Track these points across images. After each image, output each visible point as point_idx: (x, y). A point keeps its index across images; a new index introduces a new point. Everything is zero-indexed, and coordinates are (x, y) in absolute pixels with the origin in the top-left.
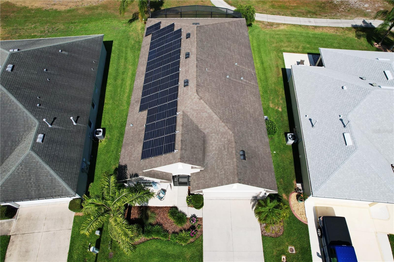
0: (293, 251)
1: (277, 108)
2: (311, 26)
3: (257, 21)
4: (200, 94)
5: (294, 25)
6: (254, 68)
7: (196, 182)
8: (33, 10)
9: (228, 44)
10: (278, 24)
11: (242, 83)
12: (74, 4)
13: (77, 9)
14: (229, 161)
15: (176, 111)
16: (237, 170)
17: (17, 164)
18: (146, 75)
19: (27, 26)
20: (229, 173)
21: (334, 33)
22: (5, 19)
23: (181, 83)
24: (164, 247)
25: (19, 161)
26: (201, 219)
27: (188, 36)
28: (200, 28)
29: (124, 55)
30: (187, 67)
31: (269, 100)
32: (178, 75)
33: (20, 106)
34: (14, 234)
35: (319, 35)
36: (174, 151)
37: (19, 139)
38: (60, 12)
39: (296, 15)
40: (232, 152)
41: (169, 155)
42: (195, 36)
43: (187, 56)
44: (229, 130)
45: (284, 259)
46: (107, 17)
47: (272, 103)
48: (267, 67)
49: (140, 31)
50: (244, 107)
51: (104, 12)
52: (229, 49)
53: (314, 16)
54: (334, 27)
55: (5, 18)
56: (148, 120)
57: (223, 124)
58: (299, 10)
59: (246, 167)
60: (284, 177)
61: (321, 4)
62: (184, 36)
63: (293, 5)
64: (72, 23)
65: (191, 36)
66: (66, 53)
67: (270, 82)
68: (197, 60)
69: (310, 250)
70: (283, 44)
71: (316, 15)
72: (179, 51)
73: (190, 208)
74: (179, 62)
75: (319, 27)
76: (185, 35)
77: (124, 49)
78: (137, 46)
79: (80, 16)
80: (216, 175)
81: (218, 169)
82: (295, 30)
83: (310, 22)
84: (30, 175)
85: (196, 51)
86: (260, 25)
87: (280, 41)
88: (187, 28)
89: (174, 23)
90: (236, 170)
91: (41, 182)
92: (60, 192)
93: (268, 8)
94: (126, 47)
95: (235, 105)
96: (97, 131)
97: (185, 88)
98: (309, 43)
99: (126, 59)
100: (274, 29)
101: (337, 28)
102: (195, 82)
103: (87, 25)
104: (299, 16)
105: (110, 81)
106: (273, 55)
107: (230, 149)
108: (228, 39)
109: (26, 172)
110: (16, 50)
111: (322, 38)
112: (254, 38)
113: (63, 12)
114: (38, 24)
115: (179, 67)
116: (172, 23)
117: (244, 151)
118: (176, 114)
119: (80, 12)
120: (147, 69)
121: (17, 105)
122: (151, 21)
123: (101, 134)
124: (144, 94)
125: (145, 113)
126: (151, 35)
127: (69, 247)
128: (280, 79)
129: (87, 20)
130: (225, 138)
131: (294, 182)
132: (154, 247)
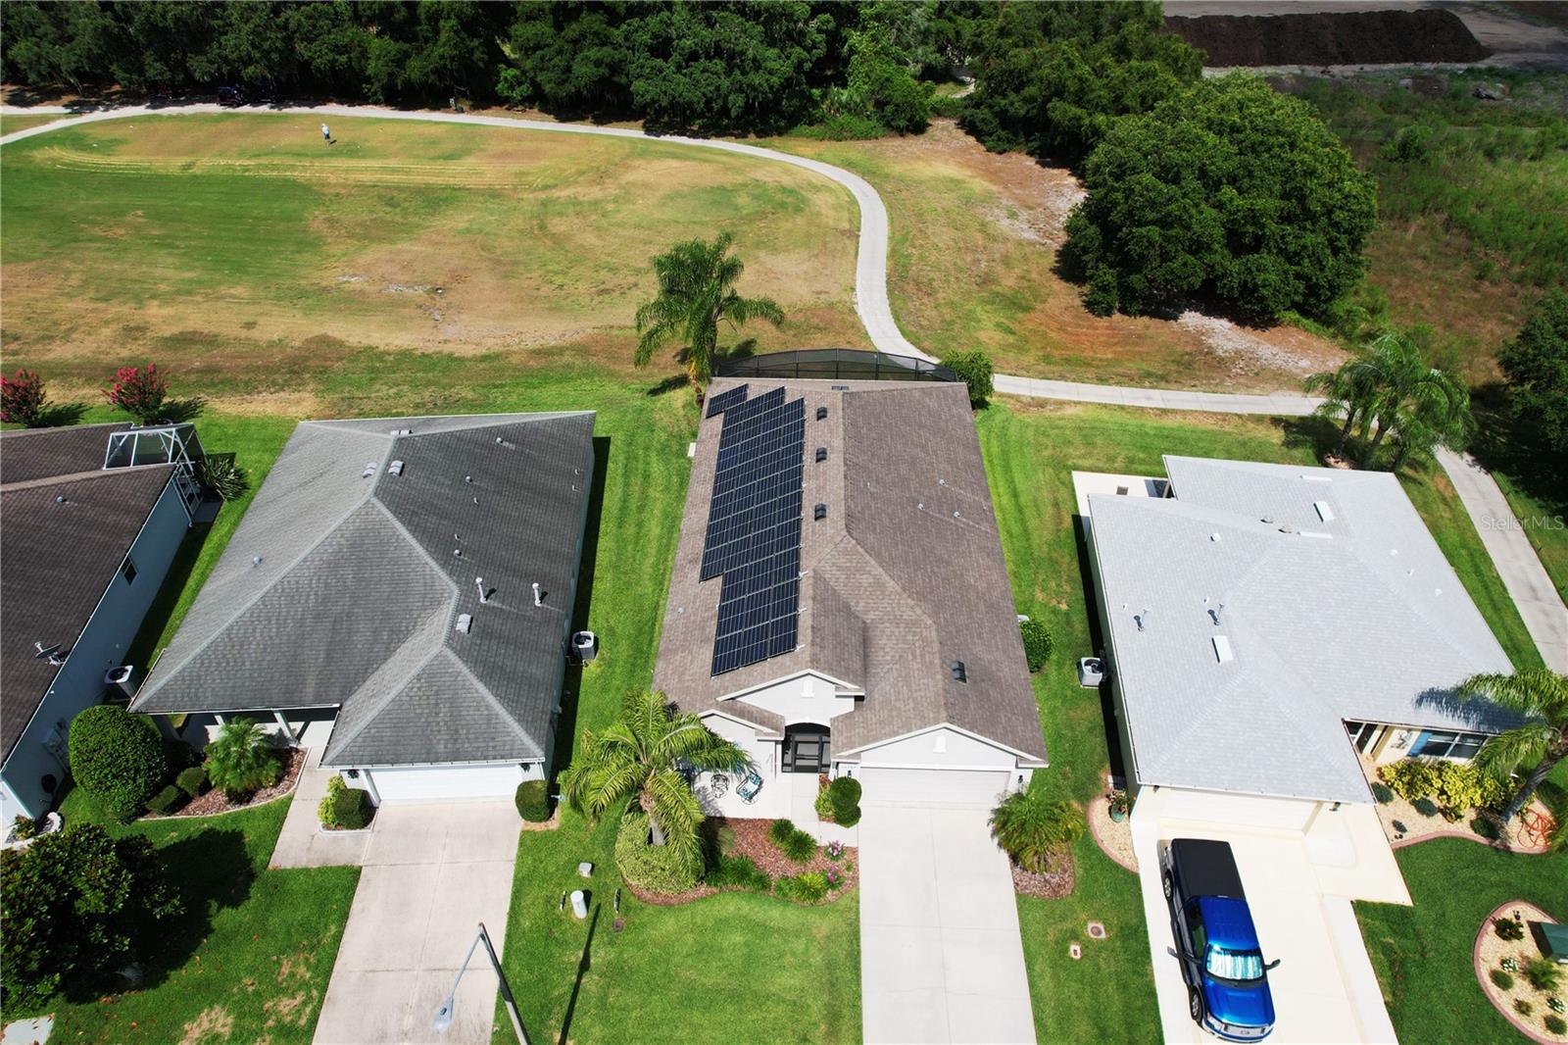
0: (1099, 933)
1: (1054, 602)
2: (1151, 408)
3: (1001, 395)
4: (855, 534)
5: (1105, 406)
6: (988, 497)
7: (845, 735)
8: (390, 355)
9: (920, 436)
10: (1061, 404)
11: (956, 525)
12: (499, 341)
13: (508, 354)
14: (925, 681)
15: (797, 568)
16: (945, 697)
17: (408, 678)
18: (715, 503)
19: (378, 391)
20: (925, 705)
21: (1216, 428)
22: (320, 376)
23: (807, 513)
24: (756, 909)
25: (414, 672)
26: (854, 851)
27: (822, 414)
28: (850, 397)
29: (641, 466)
30: (821, 479)
31: (1033, 583)
32: (799, 496)
33: (420, 550)
34: (370, 863)
35: (1173, 429)
36: (794, 646)
37: (407, 627)
38: (461, 360)
39: (1111, 381)
40: (931, 662)
41: (784, 660)
42: (841, 413)
43: (821, 456)
44: (924, 617)
45: (1075, 951)
46: (588, 374)
47: (1043, 591)
48: (1027, 506)
49: (682, 412)
50: (962, 575)
51: (579, 362)
52: (924, 448)
53: (1163, 384)
54: (1215, 414)
55: (321, 372)
56: (725, 595)
57: (909, 601)
58: (1120, 370)
59: (966, 696)
60: (1073, 763)
61: (1182, 356)
62: (810, 414)
63: (1105, 357)
64: (496, 387)
65: (828, 415)
66: (512, 447)
67: (1035, 539)
68: (846, 464)
69: (1146, 932)
70: (1071, 450)
71: (1167, 381)
72: (801, 447)
73: (824, 824)
74: (800, 471)
75: (1174, 412)
76: (814, 412)
77: (641, 452)
78: (675, 447)
79: (514, 370)
80: (894, 713)
81: (897, 700)
82: (1106, 417)
83: (1149, 398)
84: (437, 704)
85: (842, 446)
86: (1010, 405)
87: (1064, 444)
88: (818, 397)
89: (782, 389)
90: (942, 698)
91: (463, 722)
92: (507, 747)
93: (1032, 362)
94: (647, 448)
95: (938, 567)
96: (580, 636)
97: (818, 523)
98: (1145, 448)
99: (646, 476)
100: (1047, 415)
101: (1225, 417)
102: (843, 508)
103: (536, 392)
104: (1119, 384)
105: (607, 526)
106: (1044, 476)
107: (927, 656)
108: (921, 426)
109: (428, 697)
110: (405, 433)
111: (1180, 438)
112: (993, 434)
113: (471, 360)
114: (405, 388)
115: (801, 480)
116: (779, 386)
117: (961, 665)
118: (797, 575)
119: (514, 360)
120: (716, 491)
121: (411, 549)
122: (719, 384)
123: (589, 644)
124: (709, 543)
125: (717, 583)
126: (722, 415)
127: (509, 900)
128: (1062, 535)
129: (536, 381)
130: (915, 633)
131: (1102, 776)
132: (732, 908)
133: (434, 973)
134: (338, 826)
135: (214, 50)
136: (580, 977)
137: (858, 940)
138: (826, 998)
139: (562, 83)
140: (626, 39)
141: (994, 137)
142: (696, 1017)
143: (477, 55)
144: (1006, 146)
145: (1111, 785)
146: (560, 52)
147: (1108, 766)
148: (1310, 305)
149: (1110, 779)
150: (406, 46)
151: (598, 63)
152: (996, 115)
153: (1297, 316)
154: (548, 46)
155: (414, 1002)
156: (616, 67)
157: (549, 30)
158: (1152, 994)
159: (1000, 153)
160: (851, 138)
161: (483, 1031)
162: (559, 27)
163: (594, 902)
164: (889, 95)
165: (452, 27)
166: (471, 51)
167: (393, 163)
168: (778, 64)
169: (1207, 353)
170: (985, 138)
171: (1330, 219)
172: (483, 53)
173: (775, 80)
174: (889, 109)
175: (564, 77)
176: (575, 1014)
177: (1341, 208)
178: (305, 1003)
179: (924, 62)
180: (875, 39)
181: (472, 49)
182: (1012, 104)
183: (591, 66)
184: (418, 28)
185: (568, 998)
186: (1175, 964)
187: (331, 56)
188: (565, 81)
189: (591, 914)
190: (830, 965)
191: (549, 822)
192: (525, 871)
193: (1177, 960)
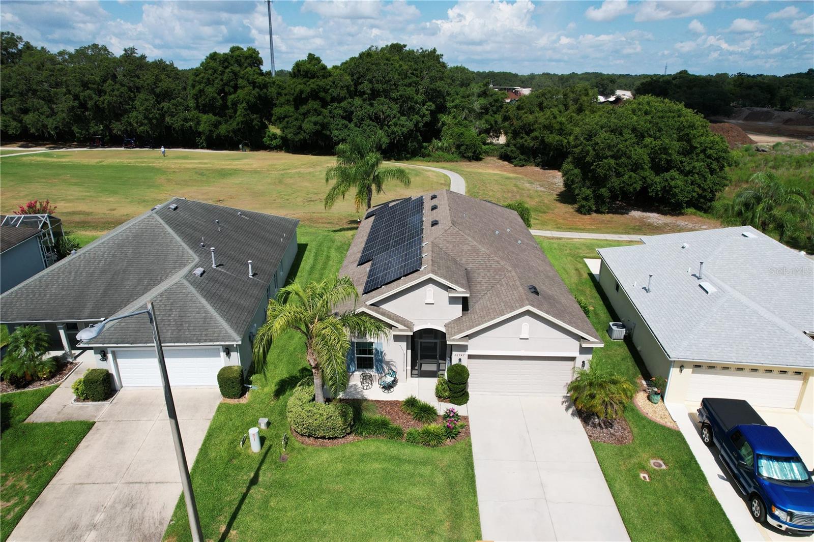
0: (660, 465)
4: (457, 227)
10: (571, 239)
11: (520, 246)
14: (511, 293)
16: (526, 296)
20: (512, 302)
23: (427, 226)
24: (392, 449)
26: (466, 418)
27: (433, 197)
30: (435, 215)
32: (421, 222)
34: (103, 420)
36: (419, 268)
40: (514, 285)
41: (413, 275)
43: (434, 208)
44: (506, 266)
45: (644, 477)
50: (527, 261)
52: (496, 219)
57: (496, 258)
59: (540, 301)
61: (635, 226)
62: (426, 200)
65: (438, 197)
66: (247, 218)
68: (450, 207)
70: (581, 251)
73: (442, 402)
74: (421, 215)
77: (326, 249)
81: (492, 305)
84: (171, 310)
85: (447, 202)
89: (422, 197)
90: (524, 296)
91: (187, 320)
94: (329, 248)
95: (512, 254)
97: (433, 227)
99: (328, 258)
100: (564, 241)
102: (449, 218)
106: (567, 259)
107: (510, 283)
108: (493, 213)
109: (166, 306)
115: (422, 218)
117: (534, 286)
118: (421, 245)
120: (369, 236)
121: (173, 238)
124: (364, 252)
125: (367, 264)
126: (374, 216)
128: (583, 280)
130: (501, 275)
131: (638, 381)
132: (373, 448)
133: (131, 485)
134: (86, 399)
135: (125, 119)
136: (249, 489)
137: (473, 469)
138: (448, 504)
139: (297, 134)
140: (330, 112)
141: (518, 159)
142: (341, 515)
143: (255, 122)
144: (524, 163)
145: (645, 385)
146: (297, 119)
147: (640, 376)
148: (701, 203)
149: (644, 382)
150: (220, 119)
151: (315, 124)
152: (518, 148)
153: (695, 210)
154: (291, 116)
155: (108, 503)
156: (324, 126)
157: (292, 109)
158: (716, 504)
159: (521, 166)
160: (444, 161)
161: (161, 523)
162: (297, 108)
163: (267, 443)
164: (463, 141)
165: (243, 107)
166: (252, 120)
167: (206, 161)
168: (406, 124)
169: (648, 225)
170: (513, 160)
171: (705, 154)
172: (258, 121)
173: (405, 129)
174: (463, 148)
175: (298, 131)
176: (240, 512)
177: (710, 148)
178: (16, 505)
179: (480, 128)
180: (455, 117)
181: (253, 119)
182: (526, 141)
183: (312, 124)
184: (227, 111)
185: (236, 502)
186: (728, 485)
187: (182, 123)
188: (299, 133)
189: (264, 451)
190: (451, 484)
191: (241, 399)
192: (218, 424)
193: (728, 483)
